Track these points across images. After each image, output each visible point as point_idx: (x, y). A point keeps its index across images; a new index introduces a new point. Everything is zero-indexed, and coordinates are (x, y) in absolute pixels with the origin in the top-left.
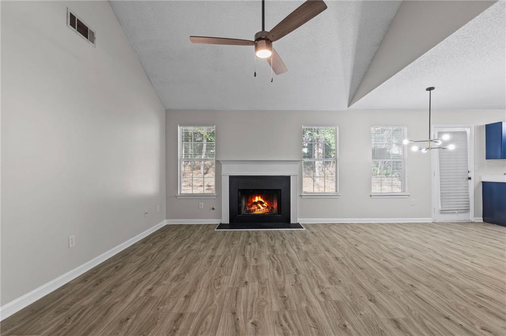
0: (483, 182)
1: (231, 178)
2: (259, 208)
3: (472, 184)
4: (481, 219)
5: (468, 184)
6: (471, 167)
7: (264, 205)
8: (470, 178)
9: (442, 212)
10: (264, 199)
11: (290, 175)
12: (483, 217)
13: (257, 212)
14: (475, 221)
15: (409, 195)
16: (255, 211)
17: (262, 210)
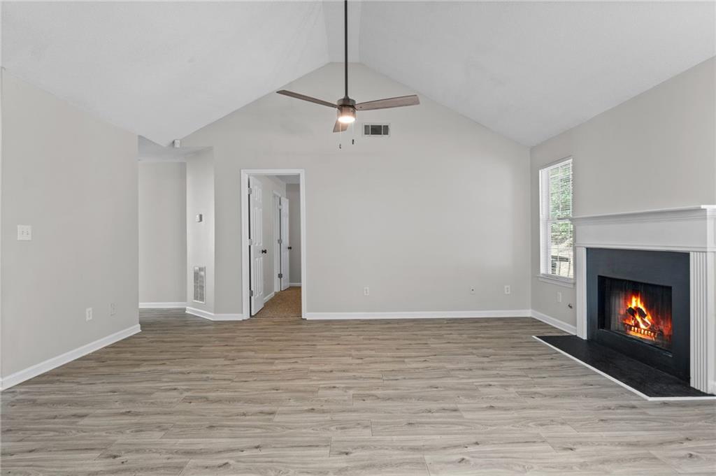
1: (589, 252)
7: (646, 319)
10: (645, 306)
11: (688, 250)
13: (634, 333)
16: (630, 329)
17: (643, 331)
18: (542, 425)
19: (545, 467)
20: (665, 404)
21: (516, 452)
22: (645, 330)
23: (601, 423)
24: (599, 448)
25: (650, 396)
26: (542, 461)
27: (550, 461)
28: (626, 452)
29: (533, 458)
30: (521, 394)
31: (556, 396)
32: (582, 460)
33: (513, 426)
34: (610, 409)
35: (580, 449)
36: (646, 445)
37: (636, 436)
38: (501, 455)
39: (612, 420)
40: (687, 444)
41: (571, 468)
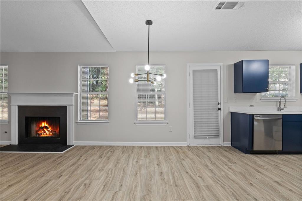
0: (231, 113)
1: (19, 107)
2: (45, 132)
3: (221, 114)
4: (229, 144)
5: (218, 114)
6: (221, 99)
7: (49, 129)
8: (219, 109)
9: (196, 137)
10: (49, 125)
11: (67, 105)
12: (231, 142)
13: (43, 135)
14: (224, 146)
15: (167, 123)
16: (42, 135)
17: (47, 134)
18: (42, 177)
19: (61, 185)
20: (67, 152)
21: (46, 190)
22: (48, 133)
23: (59, 165)
24: (67, 170)
25: (62, 152)
26: (58, 185)
27: (60, 183)
28: (74, 167)
29: (54, 186)
30: (17, 173)
31: (34, 166)
32: (68, 176)
33: (32, 184)
34: (56, 160)
35: (63, 174)
36: (76, 163)
37: (71, 162)
38: (42, 194)
39: (60, 162)
40: (82, 158)
41: (68, 180)
